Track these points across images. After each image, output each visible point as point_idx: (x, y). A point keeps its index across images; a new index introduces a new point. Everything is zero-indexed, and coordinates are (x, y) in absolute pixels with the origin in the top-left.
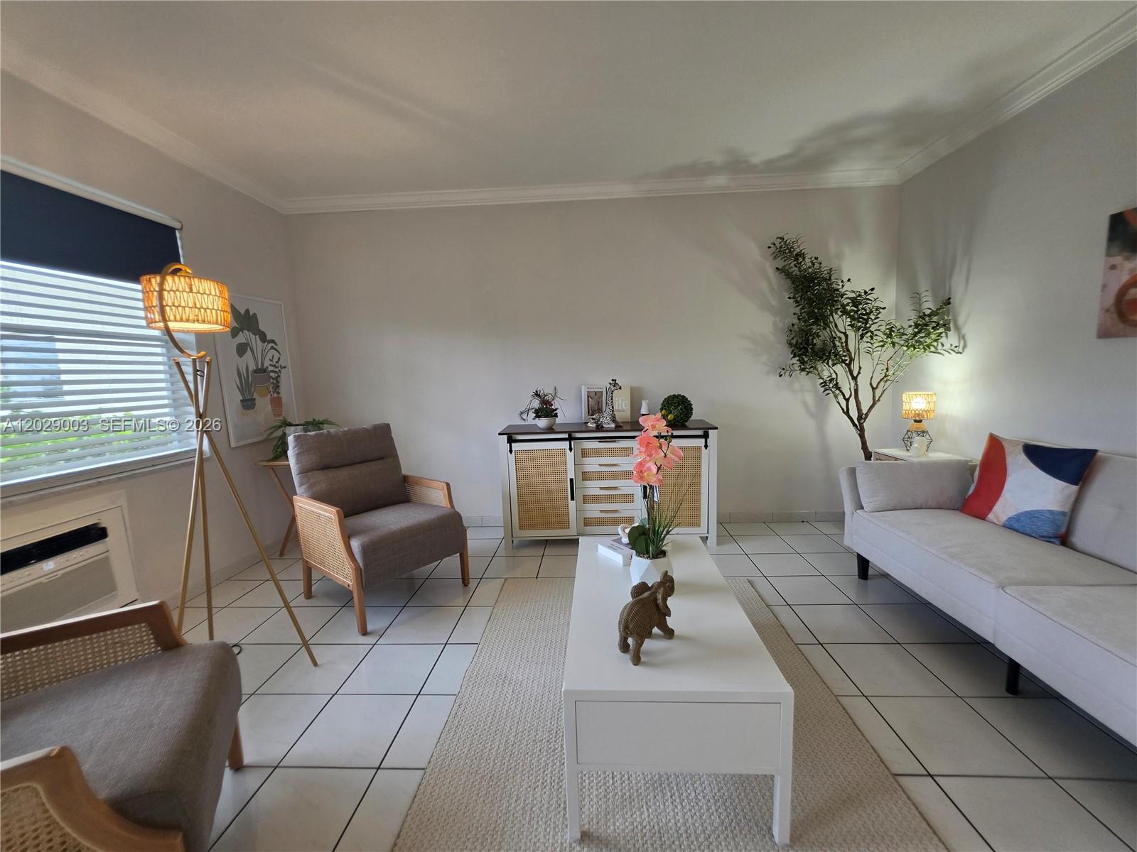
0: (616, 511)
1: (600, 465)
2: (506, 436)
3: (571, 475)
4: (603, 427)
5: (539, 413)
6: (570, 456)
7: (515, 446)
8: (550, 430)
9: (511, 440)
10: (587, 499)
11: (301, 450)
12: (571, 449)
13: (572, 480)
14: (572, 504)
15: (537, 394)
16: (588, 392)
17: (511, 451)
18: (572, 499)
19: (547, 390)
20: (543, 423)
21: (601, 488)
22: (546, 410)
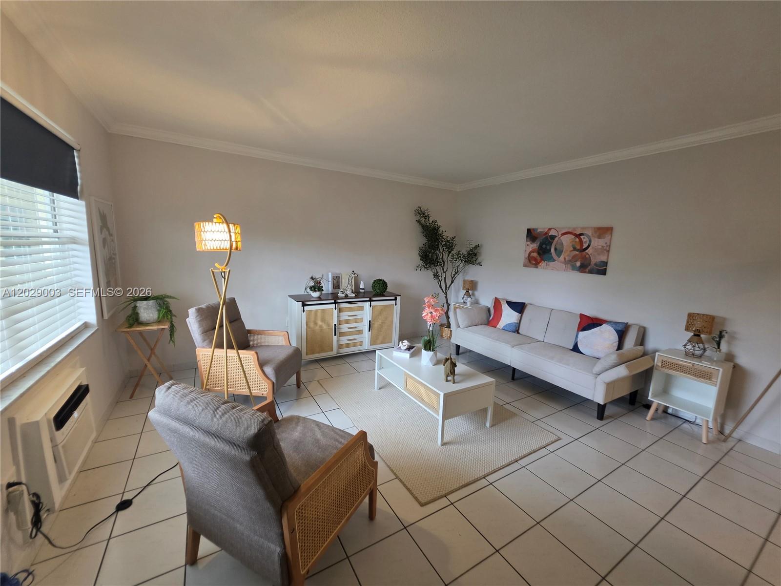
0: (355, 339)
1: (349, 316)
2: (301, 303)
3: (335, 322)
4: (348, 296)
5: (313, 289)
6: (335, 312)
7: (306, 308)
8: (320, 298)
9: (304, 305)
10: (341, 335)
11: (201, 318)
12: (336, 308)
13: (335, 325)
14: (335, 338)
15: (312, 278)
16: (333, 276)
17: (304, 311)
18: (335, 335)
19: (318, 276)
20: (316, 294)
21: (349, 328)
22: (317, 287)
